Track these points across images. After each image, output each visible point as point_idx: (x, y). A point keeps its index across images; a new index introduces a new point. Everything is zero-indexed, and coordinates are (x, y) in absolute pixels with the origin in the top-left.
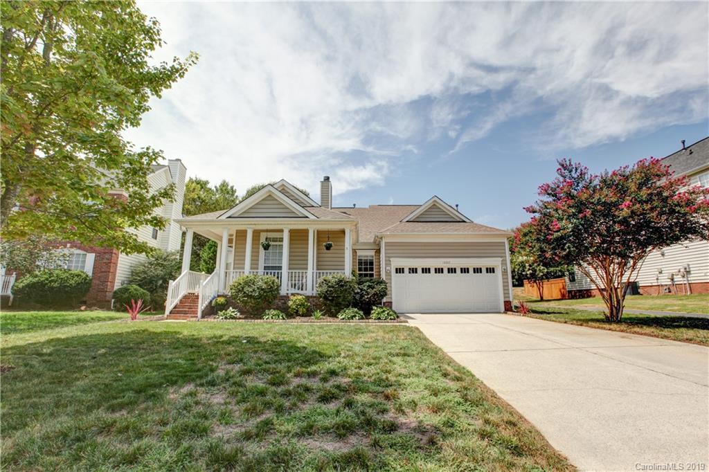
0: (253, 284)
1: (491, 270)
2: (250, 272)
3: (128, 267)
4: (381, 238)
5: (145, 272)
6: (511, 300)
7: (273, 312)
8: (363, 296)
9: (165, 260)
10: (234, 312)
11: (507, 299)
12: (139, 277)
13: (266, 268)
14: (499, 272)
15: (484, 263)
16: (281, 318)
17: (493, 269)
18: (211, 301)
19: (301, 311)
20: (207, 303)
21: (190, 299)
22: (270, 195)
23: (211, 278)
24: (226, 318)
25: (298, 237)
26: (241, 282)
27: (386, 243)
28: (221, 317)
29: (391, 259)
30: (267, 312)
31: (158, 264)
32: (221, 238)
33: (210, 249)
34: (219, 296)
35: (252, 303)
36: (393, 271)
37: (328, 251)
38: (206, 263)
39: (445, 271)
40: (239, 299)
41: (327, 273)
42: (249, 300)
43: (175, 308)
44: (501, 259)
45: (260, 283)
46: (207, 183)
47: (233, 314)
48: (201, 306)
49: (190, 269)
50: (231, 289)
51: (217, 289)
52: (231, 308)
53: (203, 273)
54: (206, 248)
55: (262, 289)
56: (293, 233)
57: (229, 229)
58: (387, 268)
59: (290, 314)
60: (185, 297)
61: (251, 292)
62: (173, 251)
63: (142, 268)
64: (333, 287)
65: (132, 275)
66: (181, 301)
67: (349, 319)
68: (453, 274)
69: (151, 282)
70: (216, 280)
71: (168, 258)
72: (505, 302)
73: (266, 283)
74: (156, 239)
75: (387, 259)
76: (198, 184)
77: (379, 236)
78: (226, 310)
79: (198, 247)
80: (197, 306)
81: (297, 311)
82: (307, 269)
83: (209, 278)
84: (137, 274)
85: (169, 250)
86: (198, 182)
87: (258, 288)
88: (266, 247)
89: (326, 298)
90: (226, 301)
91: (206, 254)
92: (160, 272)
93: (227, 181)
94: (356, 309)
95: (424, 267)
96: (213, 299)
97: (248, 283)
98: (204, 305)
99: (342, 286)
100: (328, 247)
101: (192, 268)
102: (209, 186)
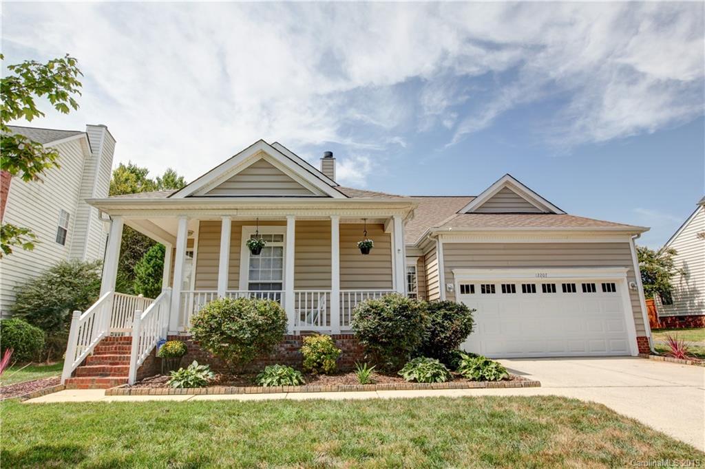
0: (240, 315)
1: (609, 287)
2: (228, 294)
3: (11, 288)
4: (437, 237)
5: (39, 297)
6: (648, 336)
7: (281, 370)
8: (437, 335)
9: (76, 275)
10: (200, 371)
11: (641, 335)
12: (30, 304)
13: (252, 286)
14: (623, 290)
15: (598, 276)
16: (295, 381)
17: (613, 285)
18: (155, 349)
19: (328, 364)
20: (147, 352)
21: (116, 345)
22: (262, 160)
23: (156, 304)
24: (187, 385)
25: (312, 232)
26: (215, 312)
27: (443, 244)
28: (176, 384)
29: (454, 271)
30: (268, 370)
31: (63, 283)
32: (173, 239)
33: (149, 262)
34: (170, 338)
35: (236, 352)
36: (458, 290)
37: (365, 257)
38: (144, 283)
39: (539, 289)
40: (212, 346)
41: (371, 294)
42: (232, 348)
43: (84, 363)
44: (625, 270)
45: (253, 314)
46: (145, 172)
47: (200, 376)
48: (136, 358)
49: (117, 290)
50: (196, 326)
51: (165, 325)
52: (195, 363)
53: (141, 295)
54: (143, 260)
55: (257, 326)
56: (303, 227)
57: (189, 218)
58: (449, 285)
59: (310, 372)
60: (106, 341)
61: (236, 331)
62: (90, 262)
63: (34, 290)
64: (390, 320)
65: (17, 302)
66: (97, 350)
67: (427, 380)
68: (552, 294)
69: (50, 312)
70: (165, 308)
71: (81, 273)
72: (637, 338)
73: (262, 314)
74: (63, 244)
75: (448, 270)
76: (132, 172)
77: (434, 234)
78: (185, 368)
79: (131, 261)
80: (128, 358)
81: (320, 364)
82: (330, 287)
83: (152, 305)
84: (26, 299)
85: (84, 261)
86: (133, 171)
87: (249, 324)
88: (256, 250)
89: (374, 340)
90: (184, 347)
91: (143, 269)
92: (66, 295)
93: (174, 170)
94: (437, 362)
95: (506, 283)
96: (159, 344)
97: (229, 314)
98: (143, 357)
99: (408, 317)
100: (365, 249)
101: (119, 288)
102: (148, 177)
